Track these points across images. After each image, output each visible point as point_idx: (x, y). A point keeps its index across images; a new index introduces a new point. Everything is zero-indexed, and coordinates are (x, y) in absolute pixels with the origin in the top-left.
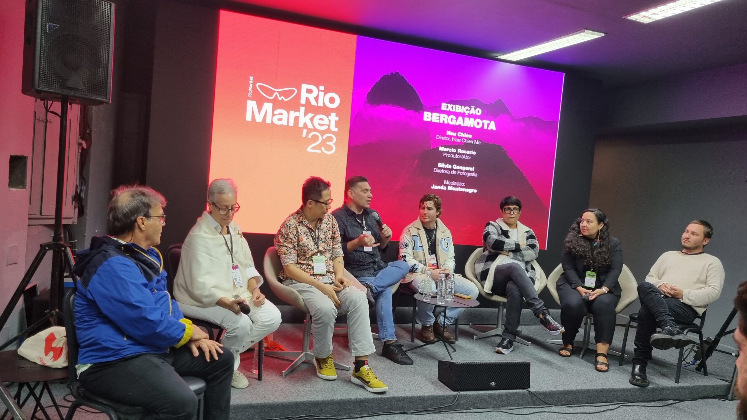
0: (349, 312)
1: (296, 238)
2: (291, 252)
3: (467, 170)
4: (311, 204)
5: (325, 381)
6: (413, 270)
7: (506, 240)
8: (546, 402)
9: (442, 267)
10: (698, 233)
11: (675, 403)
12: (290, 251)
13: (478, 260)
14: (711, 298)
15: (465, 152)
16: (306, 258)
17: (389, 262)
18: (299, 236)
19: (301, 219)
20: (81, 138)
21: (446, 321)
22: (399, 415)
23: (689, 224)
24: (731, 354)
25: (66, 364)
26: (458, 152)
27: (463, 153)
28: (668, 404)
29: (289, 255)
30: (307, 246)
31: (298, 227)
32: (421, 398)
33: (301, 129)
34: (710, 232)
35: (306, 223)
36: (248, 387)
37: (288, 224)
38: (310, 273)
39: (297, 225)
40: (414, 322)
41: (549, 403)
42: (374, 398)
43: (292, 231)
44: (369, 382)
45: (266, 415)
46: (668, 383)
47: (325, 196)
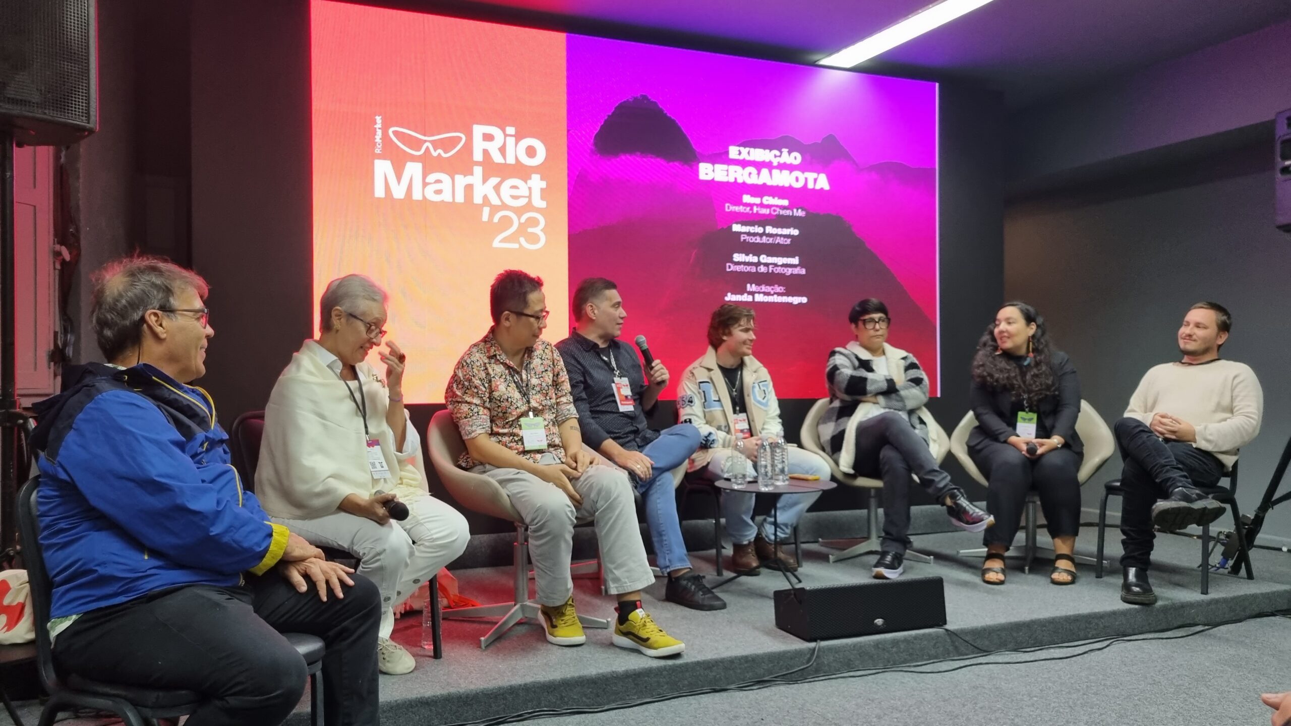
0: (597, 511)
1: (486, 385)
2: (478, 412)
3: (785, 263)
4: (509, 321)
5: (564, 648)
6: (706, 444)
7: (870, 375)
8: (980, 646)
9: (759, 434)
10: (1207, 324)
11: (1208, 629)
12: (476, 410)
13: (822, 419)
14: (1245, 435)
15: (779, 231)
16: (507, 423)
17: (662, 429)
18: (490, 381)
19: (493, 350)
20: (58, 243)
21: (778, 534)
22: (712, 694)
23: (1190, 310)
24: (1280, 550)
25: (31, 636)
26: (767, 232)
27: (775, 233)
28: (1195, 631)
29: (474, 418)
30: (507, 400)
31: (488, 365)
32: (750, 658)
33: (480, 207)
34: (1228, 322)
35: (503, 357)
36: (416, 672)
37: (469, 361)
38: (517, 449)
39: (487, 361)
40: (720, 548)
41: (985, 649)
42: (661, 667)
43: (477, 372)
44: (648, 639)
45: (454, 717)
46: (1191, 596)
47: (533, 302)
